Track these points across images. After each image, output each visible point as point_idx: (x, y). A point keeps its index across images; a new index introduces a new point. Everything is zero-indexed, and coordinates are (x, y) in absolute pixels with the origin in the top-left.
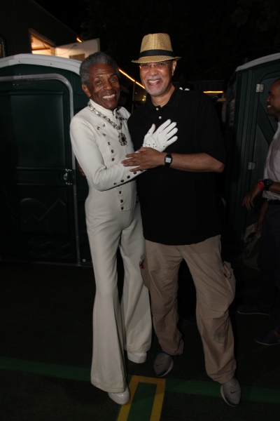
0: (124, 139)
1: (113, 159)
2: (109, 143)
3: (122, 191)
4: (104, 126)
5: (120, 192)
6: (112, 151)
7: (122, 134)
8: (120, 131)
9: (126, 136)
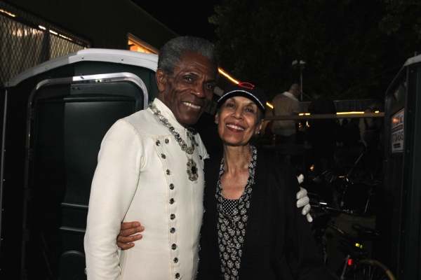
0: (194, 170)
1: (172, 201)
2: (168, 172)
3: (178, 258)
4: (167, 141)
5: (176, 260)
6: (172, 187)
7: (192, 160)
8: (190, 156)
9: (198, 167)
